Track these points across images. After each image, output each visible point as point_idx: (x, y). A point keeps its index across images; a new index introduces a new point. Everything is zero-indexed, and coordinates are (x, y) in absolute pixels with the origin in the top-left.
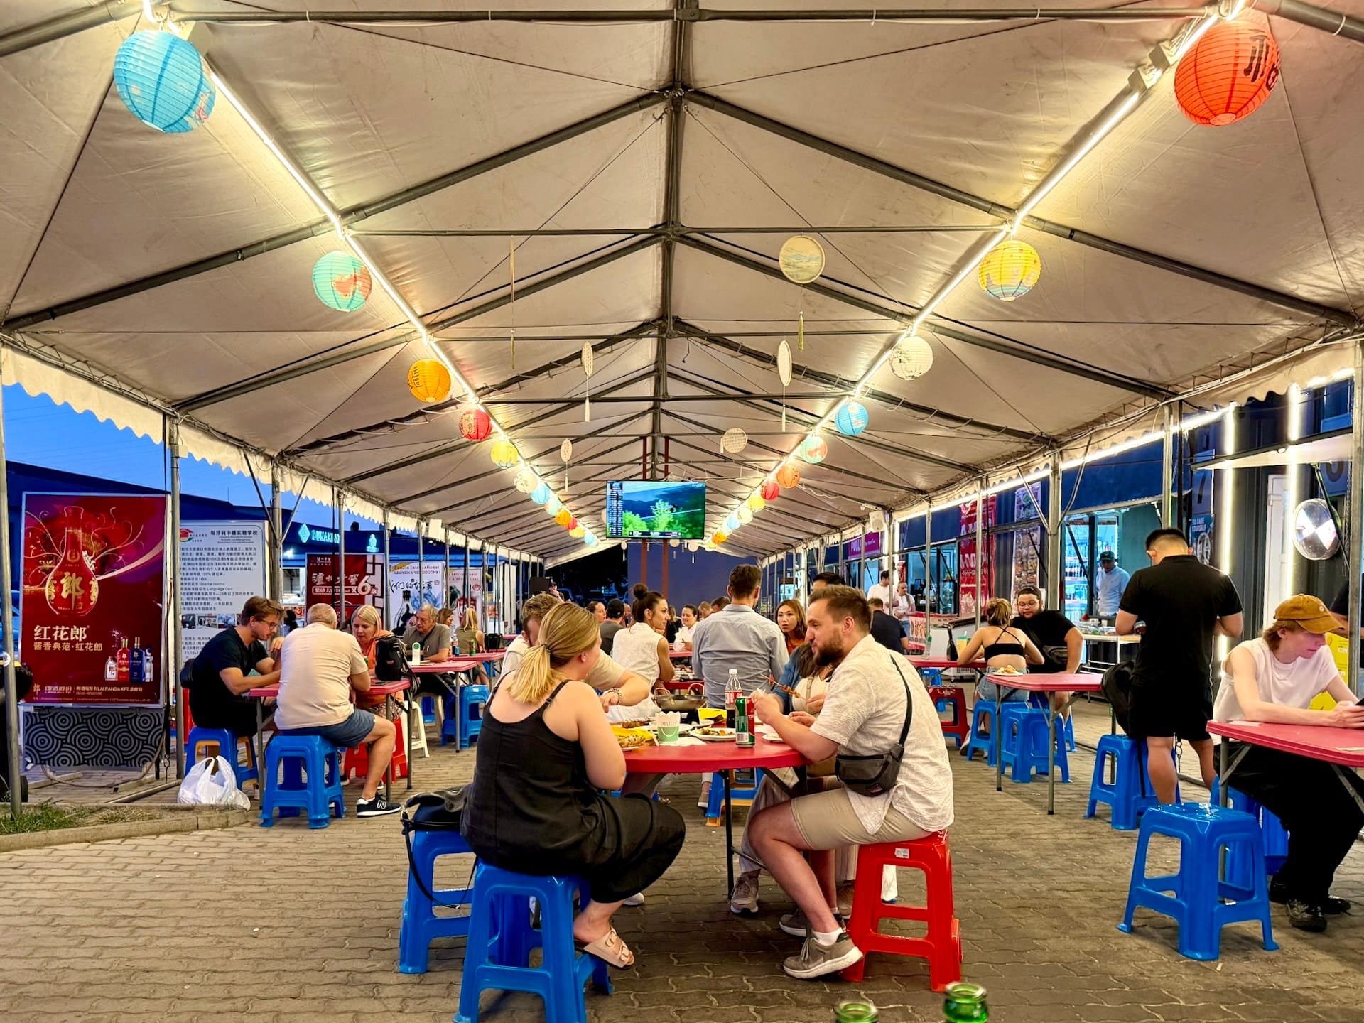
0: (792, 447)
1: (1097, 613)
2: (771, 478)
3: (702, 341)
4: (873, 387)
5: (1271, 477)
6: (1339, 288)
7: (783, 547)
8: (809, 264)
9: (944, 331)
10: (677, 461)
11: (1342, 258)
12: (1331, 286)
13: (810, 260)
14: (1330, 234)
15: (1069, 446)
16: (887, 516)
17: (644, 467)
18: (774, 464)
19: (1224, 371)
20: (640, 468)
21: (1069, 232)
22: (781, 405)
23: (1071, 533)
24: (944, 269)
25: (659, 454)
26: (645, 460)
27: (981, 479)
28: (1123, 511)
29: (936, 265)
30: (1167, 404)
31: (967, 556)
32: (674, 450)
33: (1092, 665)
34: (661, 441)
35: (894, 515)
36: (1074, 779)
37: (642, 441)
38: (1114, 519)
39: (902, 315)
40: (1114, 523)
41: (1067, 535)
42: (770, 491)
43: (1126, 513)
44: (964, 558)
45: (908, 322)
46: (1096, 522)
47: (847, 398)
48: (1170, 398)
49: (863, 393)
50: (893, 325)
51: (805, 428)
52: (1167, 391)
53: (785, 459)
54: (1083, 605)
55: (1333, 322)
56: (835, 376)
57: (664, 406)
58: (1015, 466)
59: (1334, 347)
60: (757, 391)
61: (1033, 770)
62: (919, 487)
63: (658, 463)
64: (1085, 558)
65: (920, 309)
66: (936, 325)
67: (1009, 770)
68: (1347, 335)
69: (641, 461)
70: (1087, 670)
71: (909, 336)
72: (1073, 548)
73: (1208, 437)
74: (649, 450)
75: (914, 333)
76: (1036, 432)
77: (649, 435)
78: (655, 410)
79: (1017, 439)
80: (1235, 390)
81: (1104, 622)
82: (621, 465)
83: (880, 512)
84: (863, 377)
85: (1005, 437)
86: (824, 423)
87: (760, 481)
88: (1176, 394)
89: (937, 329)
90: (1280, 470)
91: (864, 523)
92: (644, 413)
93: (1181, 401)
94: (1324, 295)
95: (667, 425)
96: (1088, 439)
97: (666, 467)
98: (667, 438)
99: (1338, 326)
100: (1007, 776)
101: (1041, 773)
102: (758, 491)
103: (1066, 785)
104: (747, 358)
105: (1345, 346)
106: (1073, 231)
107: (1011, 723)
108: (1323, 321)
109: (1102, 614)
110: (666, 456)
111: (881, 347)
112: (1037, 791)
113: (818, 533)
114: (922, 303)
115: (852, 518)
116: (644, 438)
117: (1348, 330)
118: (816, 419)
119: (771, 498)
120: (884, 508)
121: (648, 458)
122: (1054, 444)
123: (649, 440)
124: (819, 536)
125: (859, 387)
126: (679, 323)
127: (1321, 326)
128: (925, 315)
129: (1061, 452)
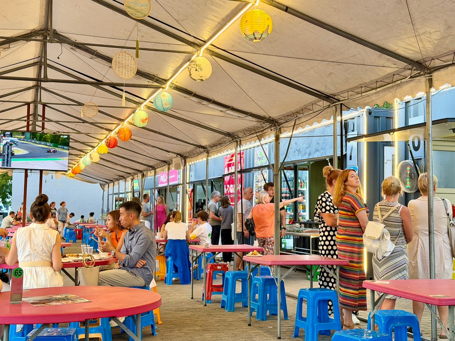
0: (127, 116)
1: (299, 220)
2: (113, 134)
3: (71, 46)
4: (177, 84)
5: (385, 148)
6: (418, 50)
7: (117, 177)
8: (142, 8)
9: (218, 55)
10: (50, 121)
11: (419, 35)
12: (414, 49)
13: (142, 6)
14: (413, 23)
15: (284, 125)
16: (183, 161)
17: (28, 123)
18: (114, 126)
19: (363, 89)
20: (25, 124)
21: (285, 8)
22: (122, 90)
23: (284, 174)
24: (219, 20)
25: (39, 115)
26: (28, 118)
27: (237, 142)
28: (311, 163)
29: (213, 17)
30: (334, 105)
31: (228, 186)
32: (49, 114)
33: (297, 250)
34: (40, 107)
35: (187, 160)
36: (291, 317)
37: (27, 106)
38: (307, 167)
39: (194, 44)
40: (306, 170)
41: (283, 175)
42: (113, 143)
43: (313, 163)
44: (226, 187)
45: (198, 48)
46: (298, 169)
47: (161, 89)
48: (335, 102)
49: (171, 87)
50: (189, 49)
51: (135, 105)
52: (334, 98)
53: (122, 123)
54: (291, 215)
55: (415, 68)
56: (154, 75)
57: (43, 84)
58: (255, 135)
59: (415, 81)
60: (105, 80)
61: (268, 314)
62: (203, 145)
63: (38, 121)
64: (292, 189)
65: (205, 42)
66: (213, 52)
67: (255, 314)
68: (422, 75)
69: (26, 119)
70: (294, 253)
71: (198, 56)
72: (286, 183)
73: (354, 124)
74: (31, 112)
75: (201, 55)
76: (267, 116)
77: (31, 103)
78: (37, 87)
79: (257, 120)
80: (368, 100)
81: (303, 225)
82: (11, 120)
83: (179, 158)
84: (171, 78)
85: (250, 118)
86: (146, 103)
87: (105, 136)
88: (339, 101)
89: (214, 54)
90: (389, 144)
91: (169, 165)
92: (29, 88)
93: (341, 104)
94: (410, 53)
95: (45, 97)
96: (294, 122)
97: (43, 124)
98: (44, 105)
99: (417, 70)
100: (254, 317)
101: (273, 314)
102: (103, 142)
103: (287, 321)
104: (99, 60)
105: (421, 81)
106: (287, 8)
107: (255, 284)
108: (410, 67)
109: (302, 220)
110: (43, 117)
111: (182, 61)
112: (271, 326)
113: (141, 169)
114: (205, 38)
115: (162, 161)
116: (28, 104)
117: (422, 73)
118: (142, 100)
119: (113, 147)
120: (181, 155)
121: (31, 118)
122: (276, 124)
123: (32, 106)
124: (141, 171)
125: (169, 83)
126: (56, 34)
127: (409, 69)
128: (207, 45)
129: (280, 128)
